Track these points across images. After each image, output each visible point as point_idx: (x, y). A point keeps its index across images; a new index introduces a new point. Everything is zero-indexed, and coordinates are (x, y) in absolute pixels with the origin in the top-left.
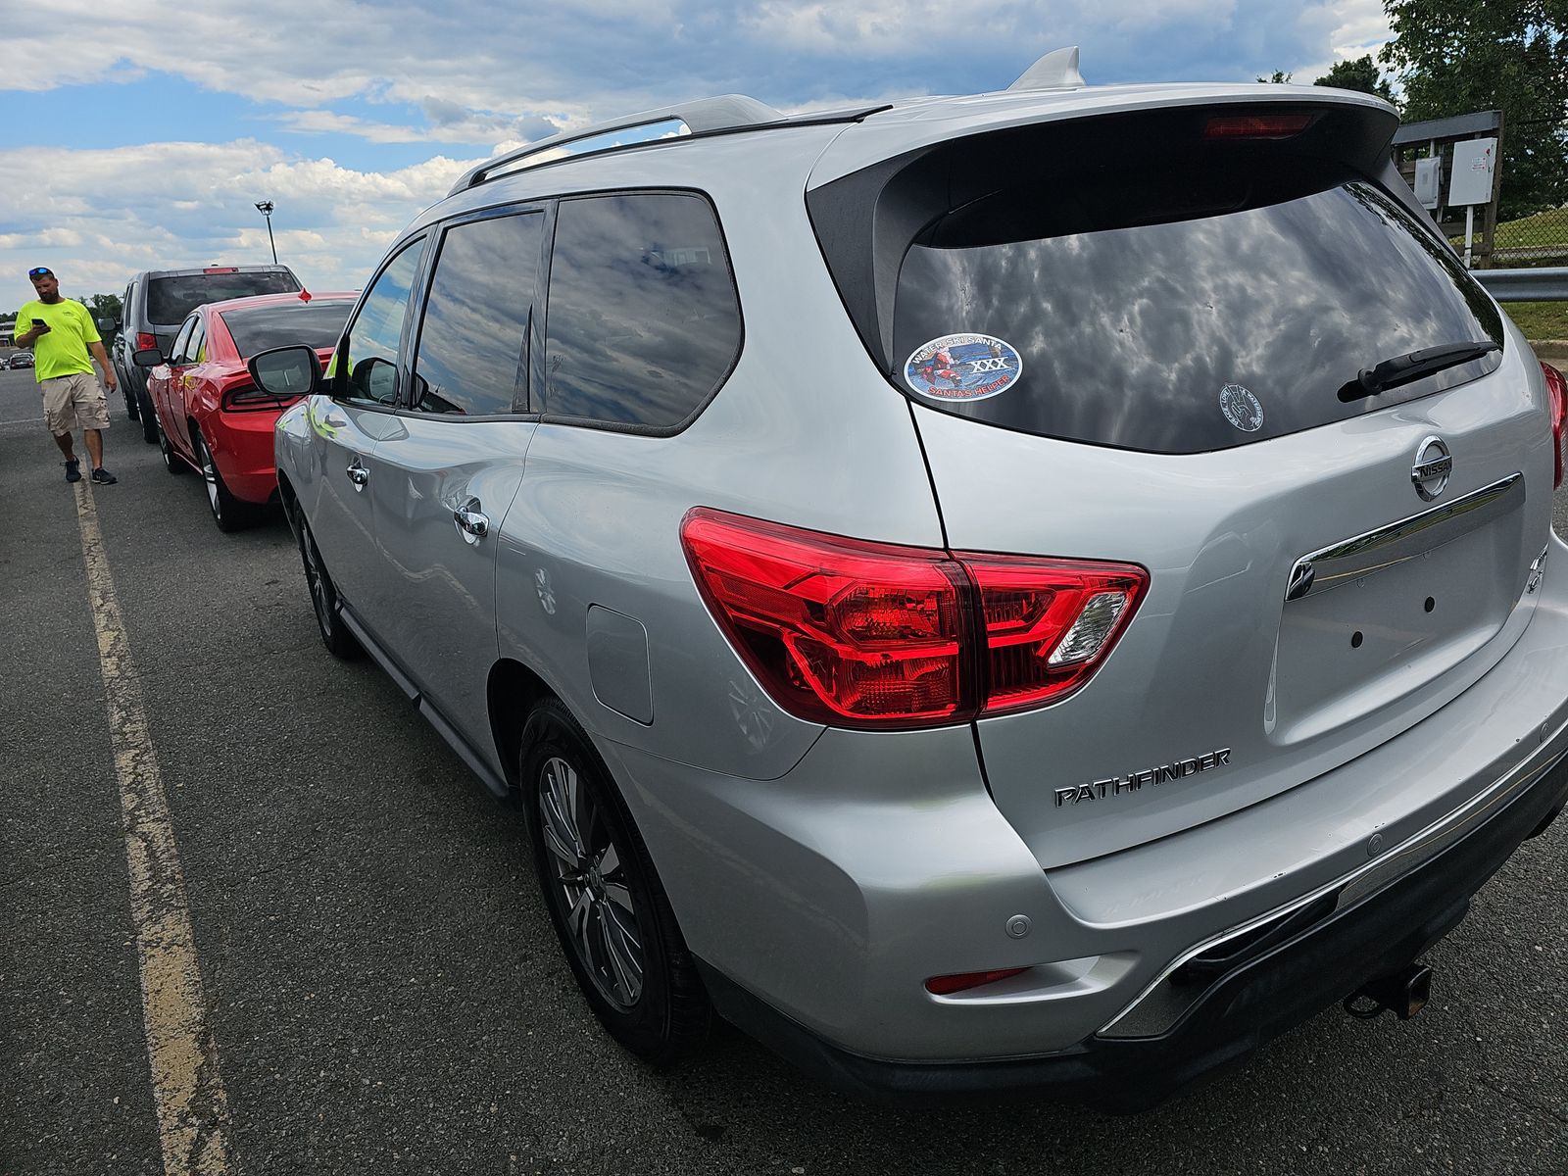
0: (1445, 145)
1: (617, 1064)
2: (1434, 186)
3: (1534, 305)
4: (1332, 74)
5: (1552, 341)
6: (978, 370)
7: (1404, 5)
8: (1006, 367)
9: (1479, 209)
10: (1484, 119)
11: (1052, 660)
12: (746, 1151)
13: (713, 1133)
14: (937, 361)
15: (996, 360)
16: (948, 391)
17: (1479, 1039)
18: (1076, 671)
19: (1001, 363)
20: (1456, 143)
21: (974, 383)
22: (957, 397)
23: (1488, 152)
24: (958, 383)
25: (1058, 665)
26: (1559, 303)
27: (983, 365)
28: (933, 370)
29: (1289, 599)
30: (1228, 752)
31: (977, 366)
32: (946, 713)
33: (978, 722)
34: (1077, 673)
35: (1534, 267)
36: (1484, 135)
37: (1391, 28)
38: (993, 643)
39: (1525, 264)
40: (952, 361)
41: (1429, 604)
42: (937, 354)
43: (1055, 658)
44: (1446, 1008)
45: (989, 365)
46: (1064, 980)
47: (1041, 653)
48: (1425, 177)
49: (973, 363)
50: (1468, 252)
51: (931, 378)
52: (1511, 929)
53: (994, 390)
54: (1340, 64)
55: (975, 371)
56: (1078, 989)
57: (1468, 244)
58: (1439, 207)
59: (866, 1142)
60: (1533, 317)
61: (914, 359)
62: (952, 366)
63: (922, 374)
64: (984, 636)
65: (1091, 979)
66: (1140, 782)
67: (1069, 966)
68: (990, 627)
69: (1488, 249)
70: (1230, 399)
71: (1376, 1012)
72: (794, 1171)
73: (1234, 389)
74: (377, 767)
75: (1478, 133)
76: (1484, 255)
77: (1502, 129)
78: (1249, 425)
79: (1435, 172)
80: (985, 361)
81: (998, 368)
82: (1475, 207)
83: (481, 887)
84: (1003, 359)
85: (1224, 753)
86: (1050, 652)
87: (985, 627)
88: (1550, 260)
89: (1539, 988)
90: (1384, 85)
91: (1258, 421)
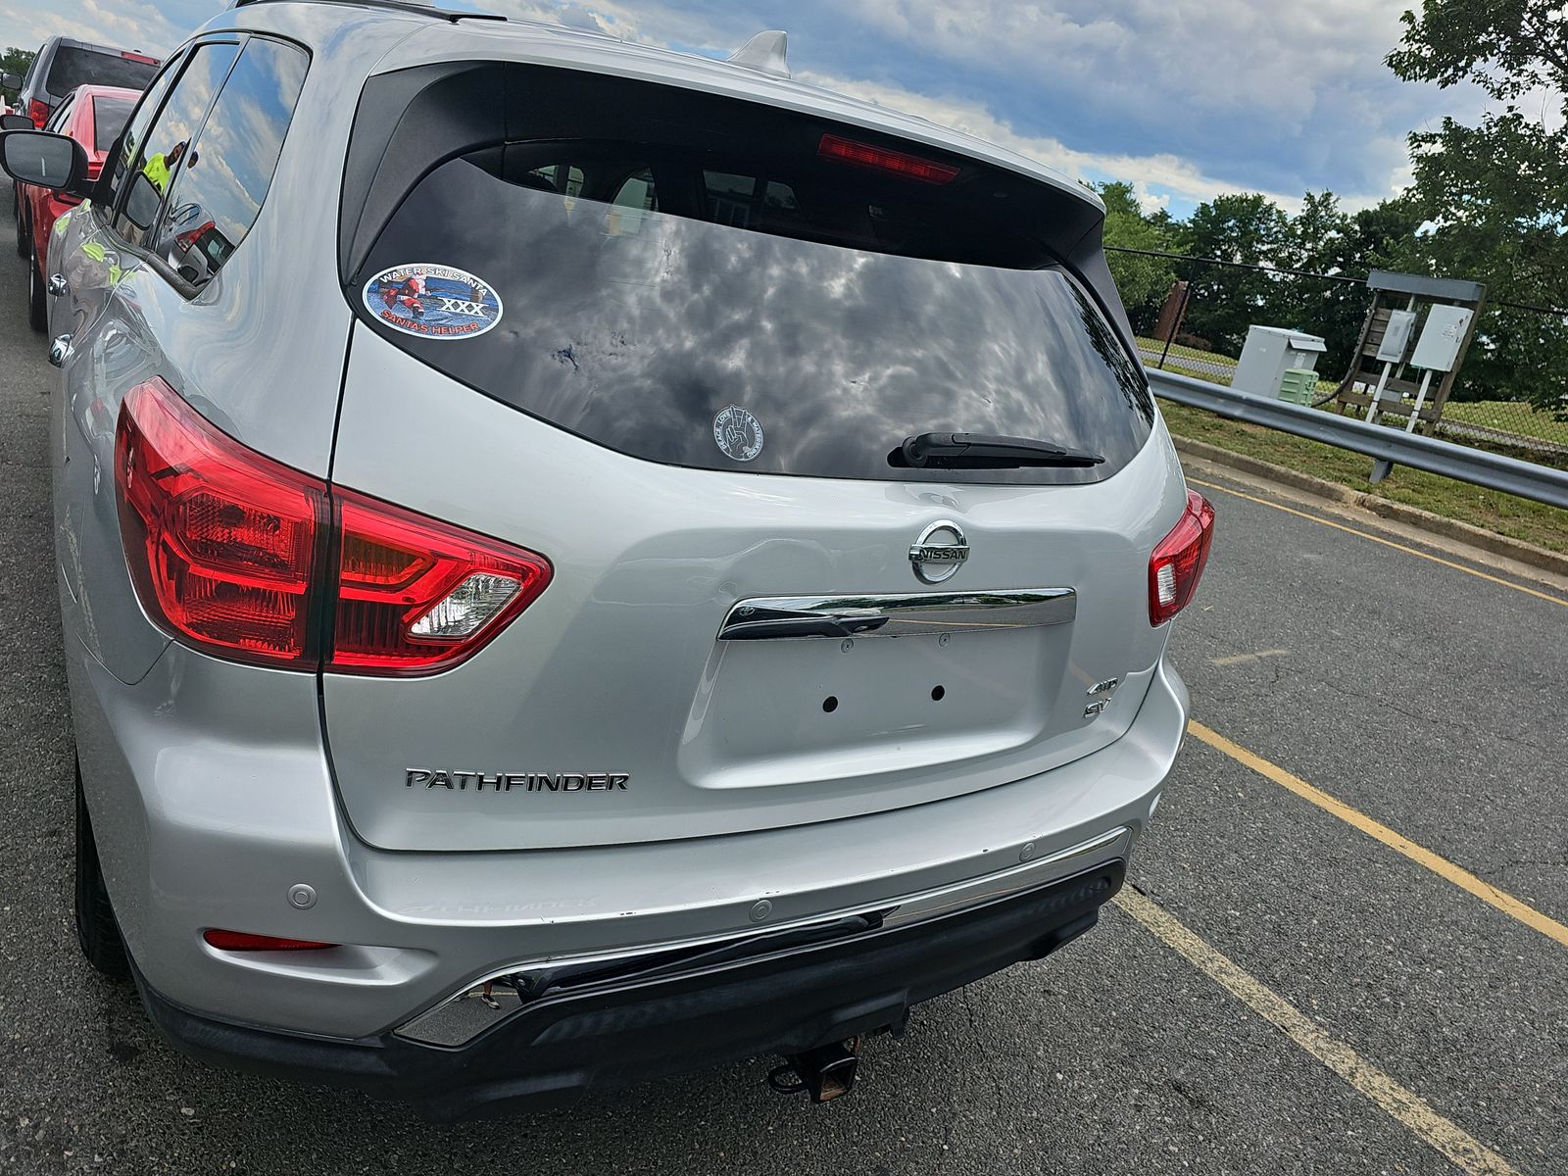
0: (1425, 302)
1: (75, 962)
2: (1402, 340)
3: (1453, 482)
4: (1378, 209)
5: (1453, 521)
6: (448, 308)
7: (1429, 154)
8: (481, 314)
9: (1438, 376)
10: (1466, 289)
11: (416, 629)
12: (148, 1079)
13: (125, 1053)
14: (408, 286)
15: (474, 304)
16: (402, 319)
17: (945, 1147)
18: (449, 648)
19: (477, 309)
20: (1434, 305)
21: (436, 320)
22: (409, 328)
23: (1461, 322)
24: (417, 314)
25: (421, 637)
26: (1477, 487)
27: (456, 306)
28: (397, 294)
29: (722, 638)
30: (626, 778)
31: (449, 305)
32: (290, 656)
33: (325, 675)
34: (449, 649)
35: (1476, 448)
36: (1463, 304)
37: (1414, 174)
38: (345, 593)
39: (1468, 442)
40: (422, 291)
41: (938, 693)
42: (410, 279)
43: (421, 628)
44: (934, 1110)
45: (463, 307)
46: (363, 966)
47: (406, 619)
48: (1397, 329)
49: (445, 300)
50: (1415, 414)
51: (391, 301)
52: (1046, 1051)
53: (455, 334)
54: (1388, 202)
55: (444, 309)
56: (377, 978)
57: (1418, 407)
58: (1401, 363)
59: (276, 1100)
60: (1447, 494)
61: (382, 276)
62: (420, 296)
63: (384, 293)
64: (336, 584)
65: (391, 972)
66: (509, 784)
67: (372, 953)
68: (344, 576)
69: (1434, 417)
70: (729, 422)
71: (796, 1088)
72: (184, 1110)
73: (739, 413)
74: (34, 604)
75: (1457, 300)
76: (1430, 422)
77: (1481, 303)
78: (739, 452)
79: (1407, 327)
80: (459, 302)
81: (472, 313)
82: (1435, 372)
83: (57, 752)
84: (481, 305)
85: (621, 777)
86: (417, 619)
87: (337, 574)
88: (1492, 445)
89: (1035, 1114)
90: (1425, 235)
91: (752, 452)
